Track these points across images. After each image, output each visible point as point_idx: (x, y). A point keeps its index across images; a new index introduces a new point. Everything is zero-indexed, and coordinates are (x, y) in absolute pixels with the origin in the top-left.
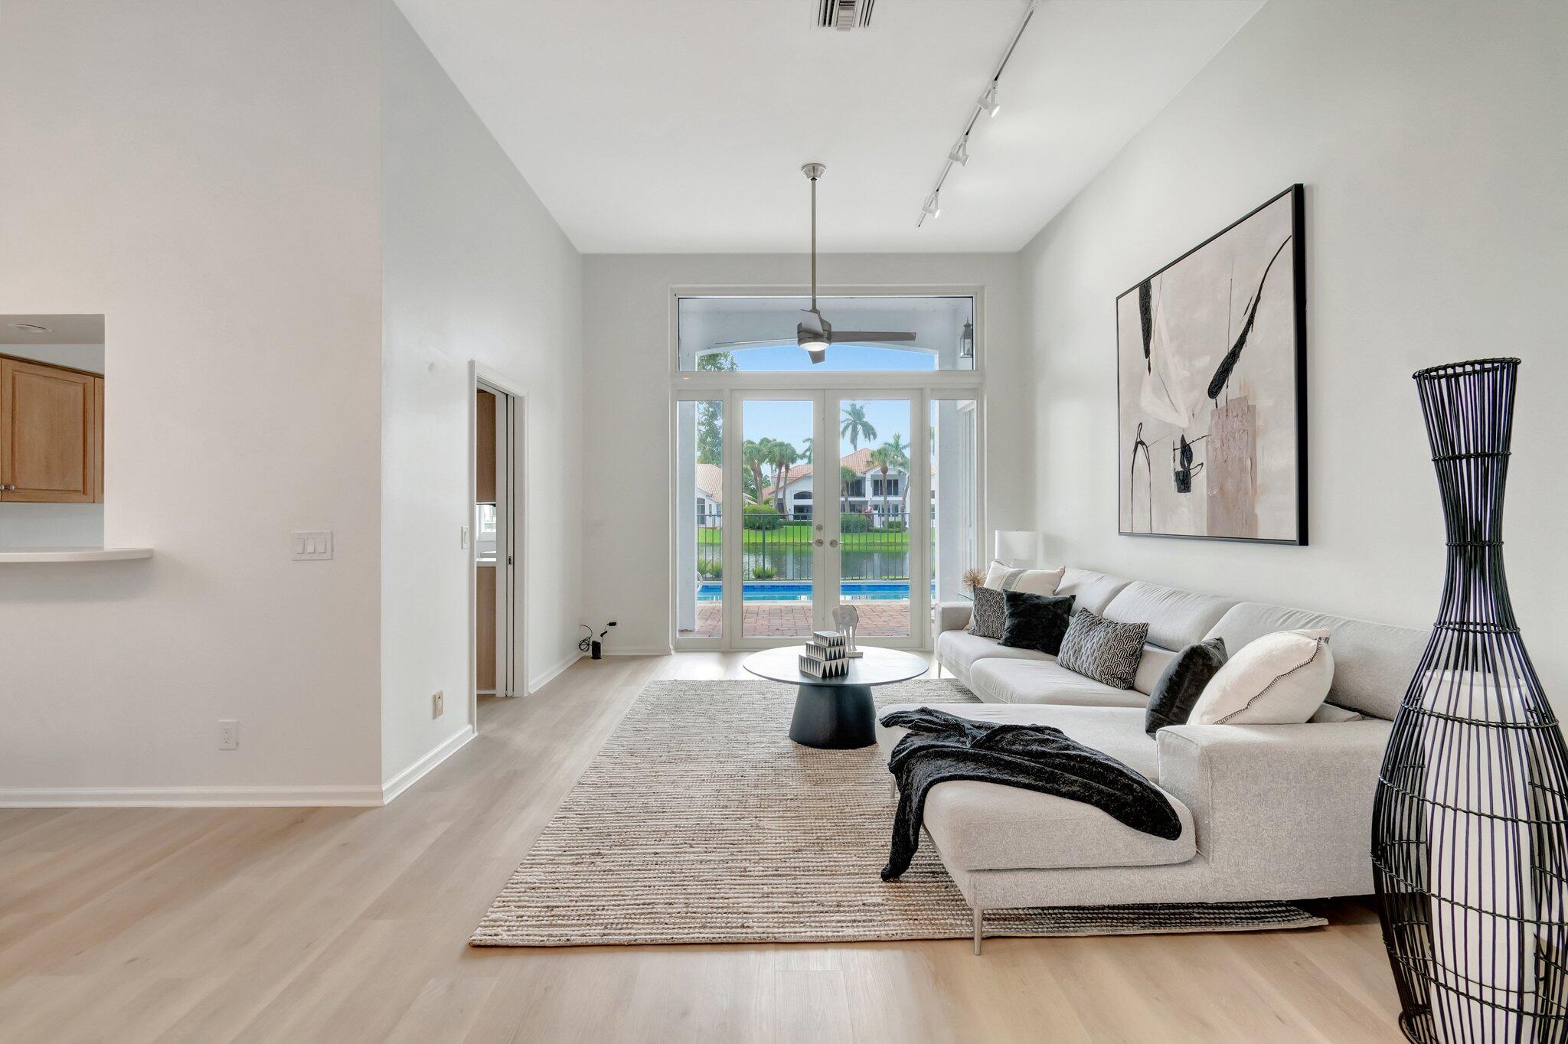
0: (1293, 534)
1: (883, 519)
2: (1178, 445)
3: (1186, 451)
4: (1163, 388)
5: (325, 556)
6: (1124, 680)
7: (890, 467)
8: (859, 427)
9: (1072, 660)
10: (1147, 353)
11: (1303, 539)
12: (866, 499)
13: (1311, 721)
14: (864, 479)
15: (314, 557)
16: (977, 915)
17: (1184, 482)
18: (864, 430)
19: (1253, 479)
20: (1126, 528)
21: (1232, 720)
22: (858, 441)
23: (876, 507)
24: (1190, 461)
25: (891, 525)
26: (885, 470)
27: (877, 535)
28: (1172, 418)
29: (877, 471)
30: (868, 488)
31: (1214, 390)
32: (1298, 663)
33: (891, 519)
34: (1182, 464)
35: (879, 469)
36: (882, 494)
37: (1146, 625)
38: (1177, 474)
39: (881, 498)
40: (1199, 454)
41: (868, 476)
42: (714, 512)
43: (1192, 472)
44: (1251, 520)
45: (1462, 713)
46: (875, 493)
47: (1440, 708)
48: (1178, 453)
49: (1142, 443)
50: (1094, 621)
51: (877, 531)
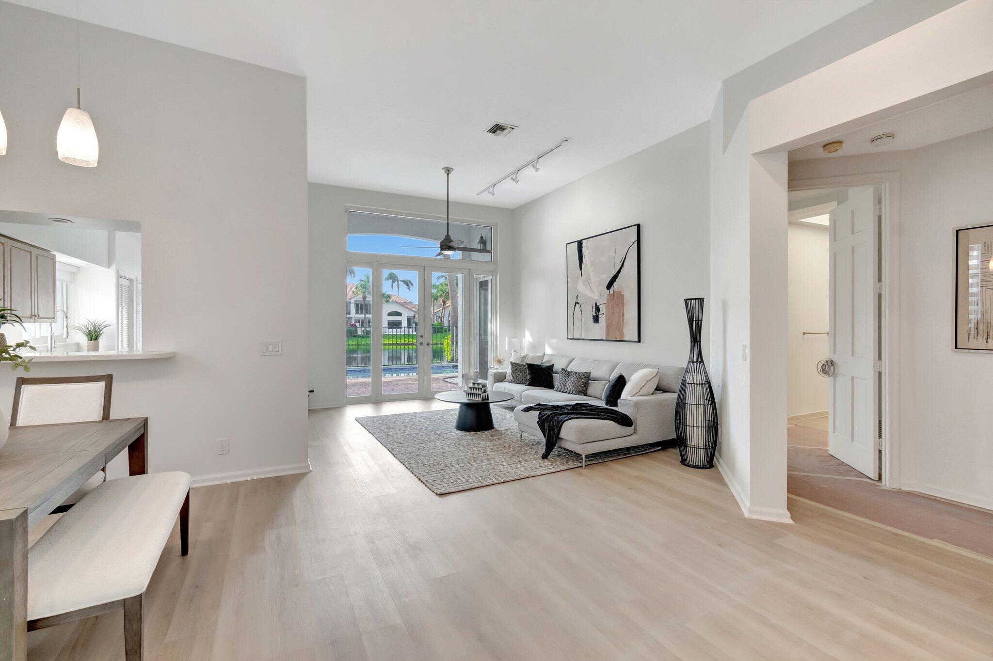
0: (636, 339)
1: (363, 329)
2: (594, 305)
3: (597, 308)
4: (587, 282)
5: (279, 353)
6: (583, 393)
9: (563, 388)
10: (581, 269)
11: (639, 341)
12: (351, 316)
13: (652, 394)
15: (272, 354)
16: (584, 457)
17: (596, 319)
19: (623, 320)
20: (570, 336)
21: (637, 394)
24: (599, 312)
27: (360, 339)
28: (590, 295)
29: (360, 297)
31: (609, 286)
32: (653, 377)
34: (596, 313)
35: (361, 296)
36: (362, 313)
37: (590, 372)
38: (593, 316)
39: (362, 316)
40: (603, 309)
41: (353, 301)
43: (600, 316)
44: (621, 333)
45: (695, 382)
46: (357, 312)
47: (690, 382)
48: (594, 308)
49: (578, 303)
50: (566, 373)
51: (359, 336)
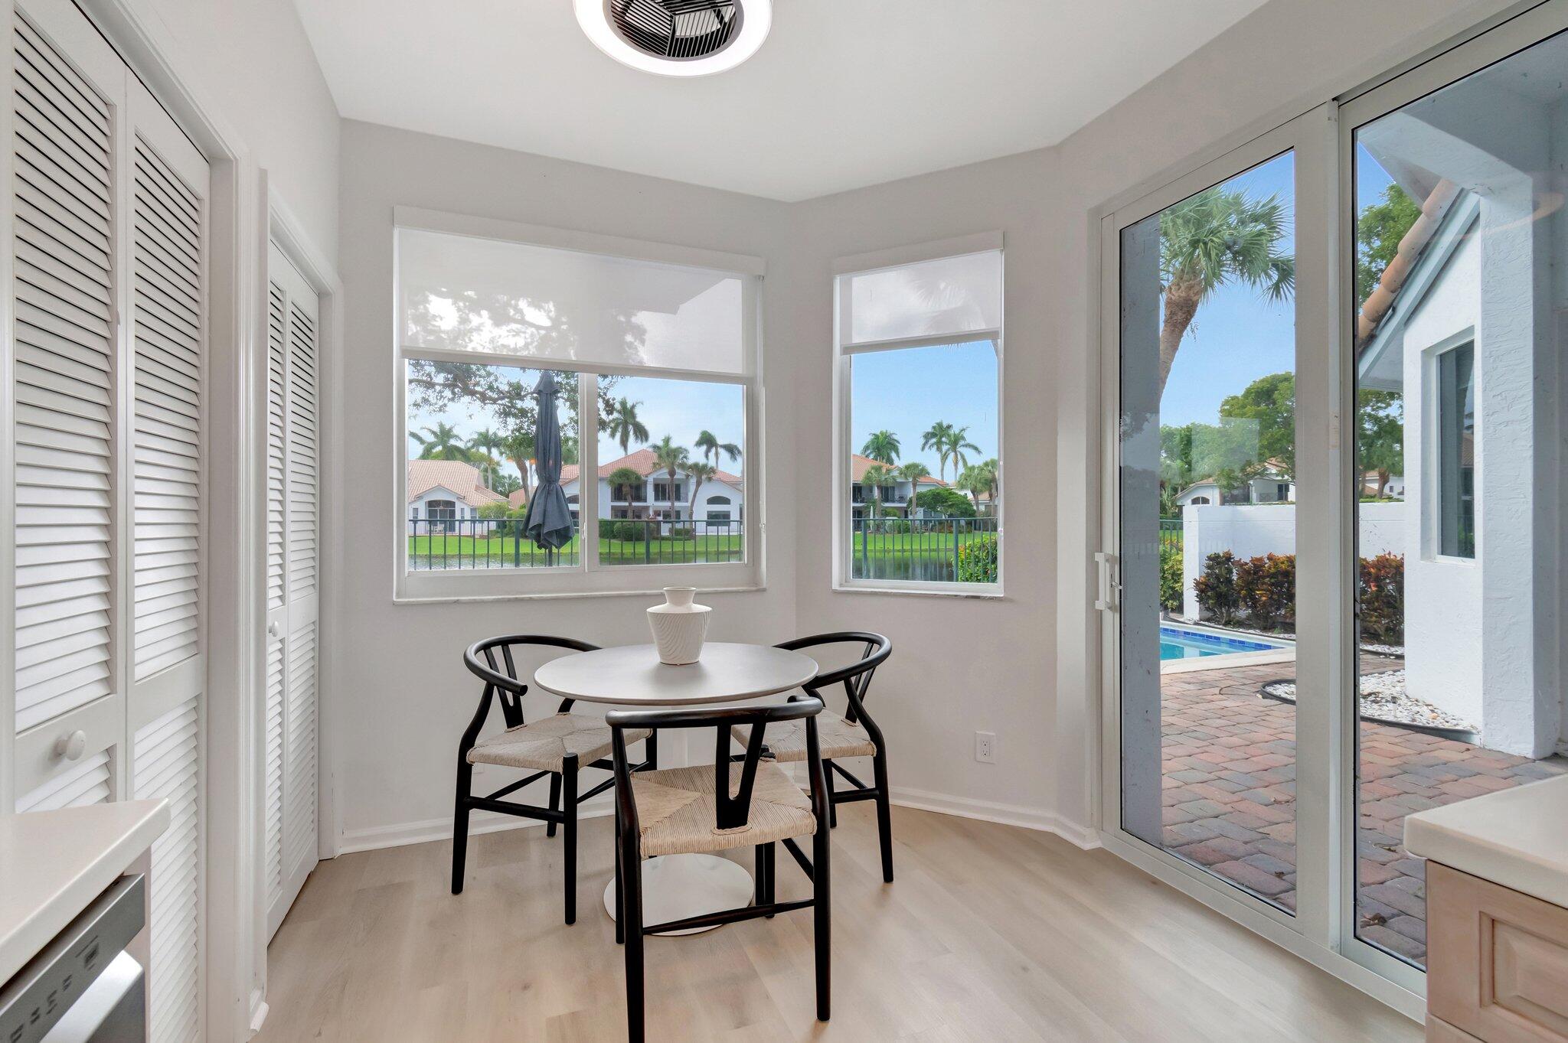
7: (678, 471)
8: (631, 427)
14: (645, 483)
18: (635, 433)
22: (629, 443)
23: (657, 513)
25: (678, 532)
26: (672, 473)
30: (650, 492)
33: (679, 526)
42: (468, 516)
